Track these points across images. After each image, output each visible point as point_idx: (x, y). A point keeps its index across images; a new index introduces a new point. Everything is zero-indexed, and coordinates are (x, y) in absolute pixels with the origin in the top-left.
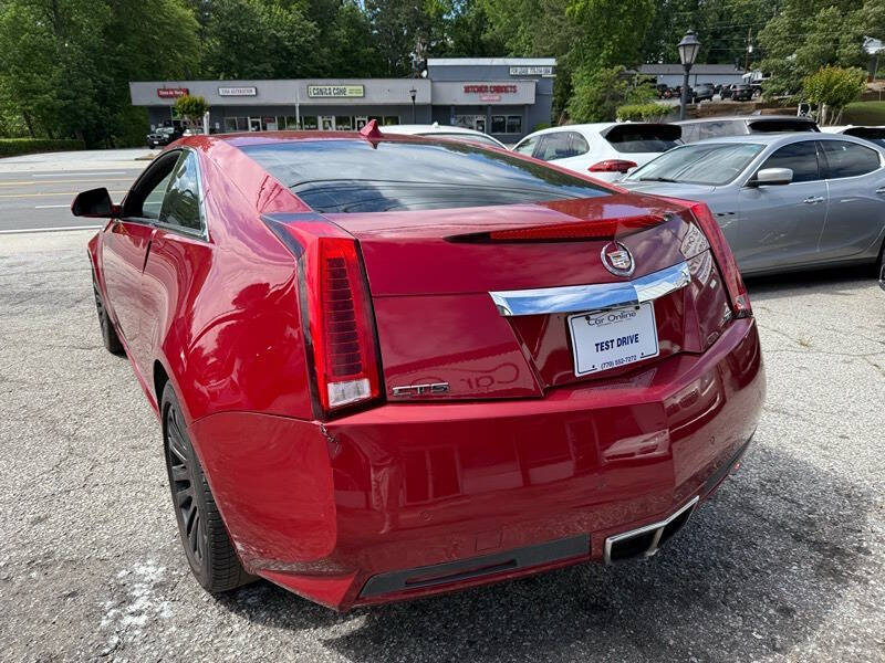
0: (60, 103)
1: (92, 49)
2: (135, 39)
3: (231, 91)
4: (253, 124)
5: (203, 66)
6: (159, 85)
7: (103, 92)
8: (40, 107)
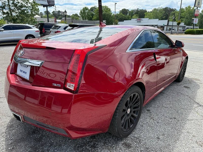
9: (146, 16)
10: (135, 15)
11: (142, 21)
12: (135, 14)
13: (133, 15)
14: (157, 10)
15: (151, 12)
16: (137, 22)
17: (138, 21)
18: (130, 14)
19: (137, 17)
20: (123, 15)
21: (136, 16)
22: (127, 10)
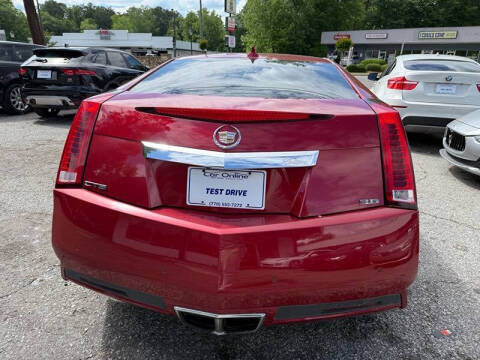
0: (288, 43)
1: (309, 16)
2: (330, 9)
3: (372, 36)
4: (381, 55)
5: (365, 22)
6: (336, 33)
7: (308, 37)
8: (280, 45)
9: (115, 25)
10: (87, 20)
11: (112, 37)
12: (86, 17)
13: (81, 20)
14: (139, 11)
15: (126, 15)
16: (102, 38)
17: (104, 35)
18: (70, 17)
19: (92, 26)
20: (53, 19)
21: (90, 23)
22: (60, 4)
